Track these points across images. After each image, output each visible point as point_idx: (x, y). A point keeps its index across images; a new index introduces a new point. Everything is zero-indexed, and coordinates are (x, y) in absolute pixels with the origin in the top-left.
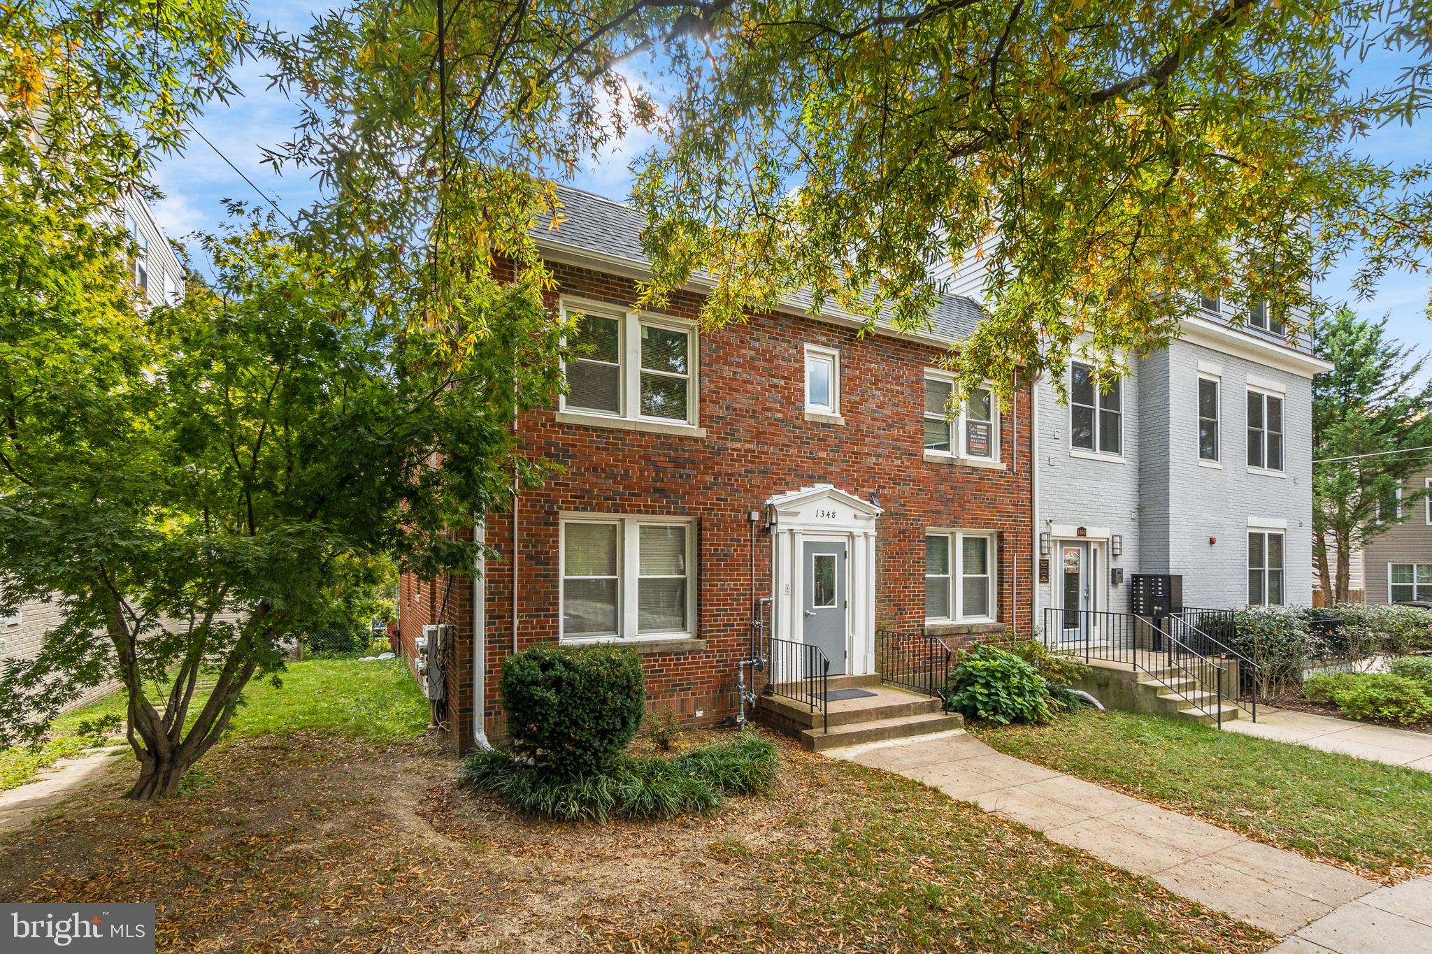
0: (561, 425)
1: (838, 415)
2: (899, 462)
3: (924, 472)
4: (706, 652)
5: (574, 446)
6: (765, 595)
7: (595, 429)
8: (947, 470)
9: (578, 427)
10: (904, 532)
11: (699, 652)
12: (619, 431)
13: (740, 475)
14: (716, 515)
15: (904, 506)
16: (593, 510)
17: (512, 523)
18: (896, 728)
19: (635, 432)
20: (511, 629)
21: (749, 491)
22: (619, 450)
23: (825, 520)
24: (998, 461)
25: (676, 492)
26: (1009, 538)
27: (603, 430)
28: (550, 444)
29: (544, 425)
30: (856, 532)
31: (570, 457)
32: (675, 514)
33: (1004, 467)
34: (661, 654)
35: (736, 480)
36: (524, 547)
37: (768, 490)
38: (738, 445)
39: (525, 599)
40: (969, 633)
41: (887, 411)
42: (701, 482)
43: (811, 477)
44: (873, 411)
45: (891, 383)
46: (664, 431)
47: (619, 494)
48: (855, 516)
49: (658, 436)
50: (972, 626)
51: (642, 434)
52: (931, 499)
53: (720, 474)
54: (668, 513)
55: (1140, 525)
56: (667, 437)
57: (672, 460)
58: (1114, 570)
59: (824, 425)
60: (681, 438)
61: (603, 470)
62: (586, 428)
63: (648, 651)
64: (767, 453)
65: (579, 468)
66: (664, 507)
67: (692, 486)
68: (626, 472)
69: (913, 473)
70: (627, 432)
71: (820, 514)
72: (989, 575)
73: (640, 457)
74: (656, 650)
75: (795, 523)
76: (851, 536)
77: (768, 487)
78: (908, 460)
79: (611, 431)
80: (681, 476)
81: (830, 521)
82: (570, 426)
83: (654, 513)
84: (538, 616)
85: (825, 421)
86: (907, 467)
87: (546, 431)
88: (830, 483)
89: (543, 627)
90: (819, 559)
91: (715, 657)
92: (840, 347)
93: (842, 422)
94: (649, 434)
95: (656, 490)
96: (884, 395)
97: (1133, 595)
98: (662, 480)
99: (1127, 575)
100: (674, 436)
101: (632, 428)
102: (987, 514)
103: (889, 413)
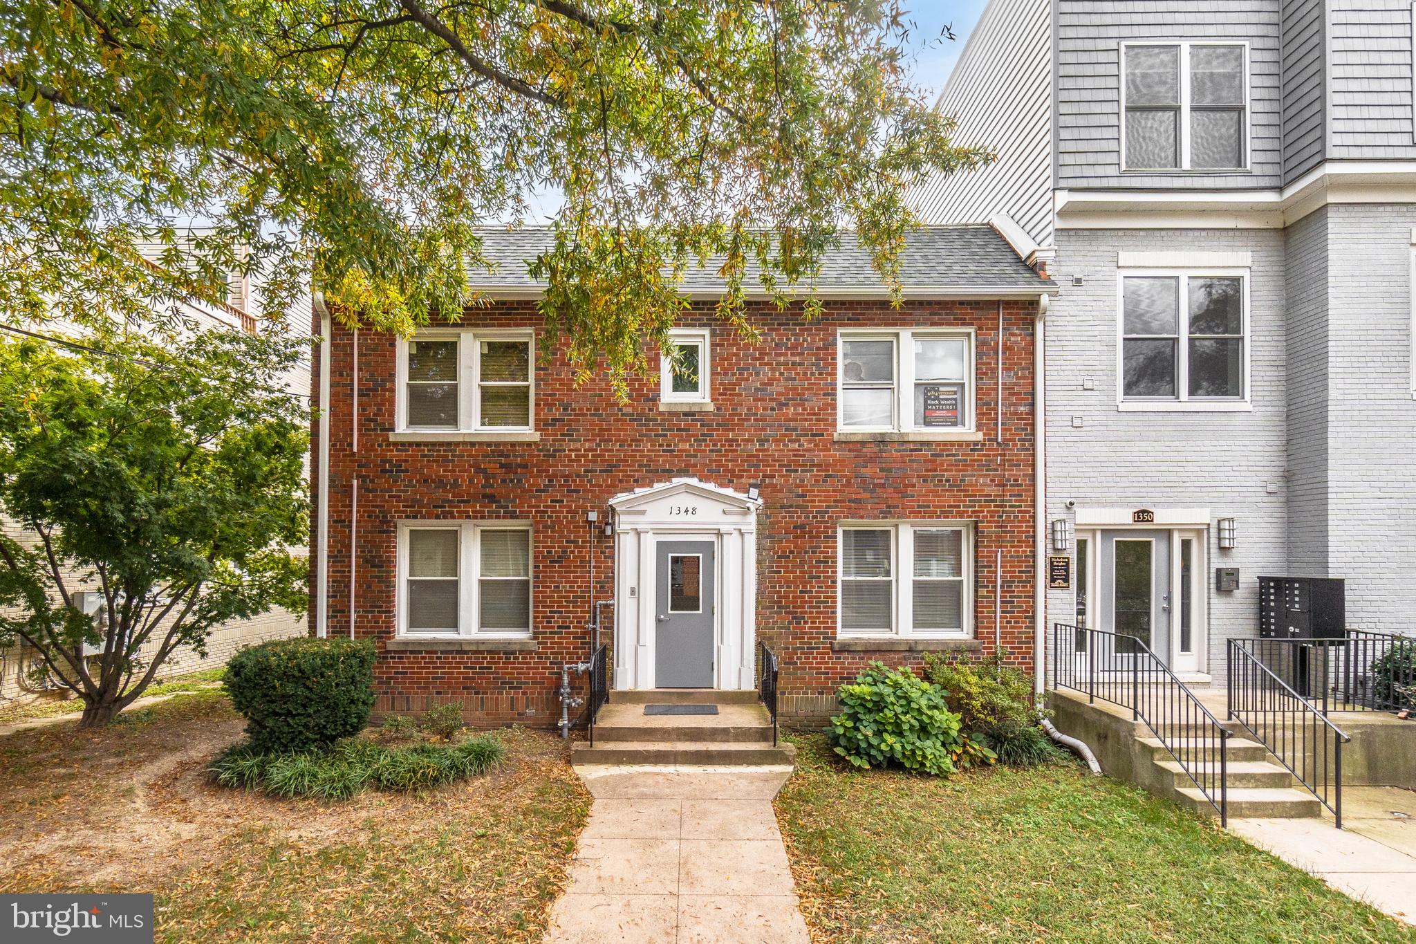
0: (395, 444)
1: (708, 400)
2: (796, 446)
3: (836, 454)
4: (537, 653)
5: (406, 461)
6: (606, 598)
7: (426, 444)
8: (876, 449)
9: (411, 444)
10: (802, 527)
11: (530, 652)
12: (449, 444)
13: (578, 475)
14: (550, 517)
15: (803, 496)
16: (423, 517)
17: (350, 532)
18: (686, 753)
19: (465, 443)
20: (349, 622)
21: (589, 491)
22: (449, 461)
23: (683, 517)
24: (973, 429)
25: (507, 497)
26: (990, 529)
27: (433, 444)
28: (384, 461)
29: (380, 446)
30: (723, 529)
31: (402, 471)
32: (504, 518)
33: (979, 436)
34: (489, 652)
35: (574, 481)
36: (363, 552)
37: (612, 490)
38: (578, 445)
39: (361, 596)
40: (911, 650)
41: (775, 388)
42: (533, 485)
43: (664, 471)
44: (757, 390)
45: (785, 355)
46: (494, 440)
47: (449, 501)
48: (724, 512)
49: (489, 444)
50: (916, 642)
51: (473, 444)
52: (849, 484)
53: (556, 476)
54: (498, 517)
55: (1288, 501)
56: (498, 444)
57: (502, 466)
58: (1219, 571)
59: (685, 414)
60: (513, 445)
61: (433, 481)
62: (418, 444)
63: (475, 649)
64: (611, 450)
65: (410, 481)
66: (493, 512)
67: (524, 490)
68: (456, 481)
69: (819, 457)
70: (457, 444)
71: (675, 511)
72: (964, 577)
73: (470, 466)
74: (482, 648)
75: (641, 522)
76: (719, 534)
77: (613, 486)
78: (810, 441)
79: (441, 444)
80: (512, 481)
81: (690, 518)
82: (403, 444)
83: (483, 517)
84: (373, 612)
85: (686, 409)
86: (809, 450)
87: (383, 450)
88: (693, 476)
89: (376, 622)
90: (675, 560)
91: (548, 658)
92: (710, 325)
93: (711, 408)
94: (481, 444)
95: (485, 496)
96: (773, 370)
97: (1261, 609)
98: (491, 486)
99: (1248, 579)
100: (505, 444)
101: (461, 439)
102: (948, 499)
103: (781, 389)
